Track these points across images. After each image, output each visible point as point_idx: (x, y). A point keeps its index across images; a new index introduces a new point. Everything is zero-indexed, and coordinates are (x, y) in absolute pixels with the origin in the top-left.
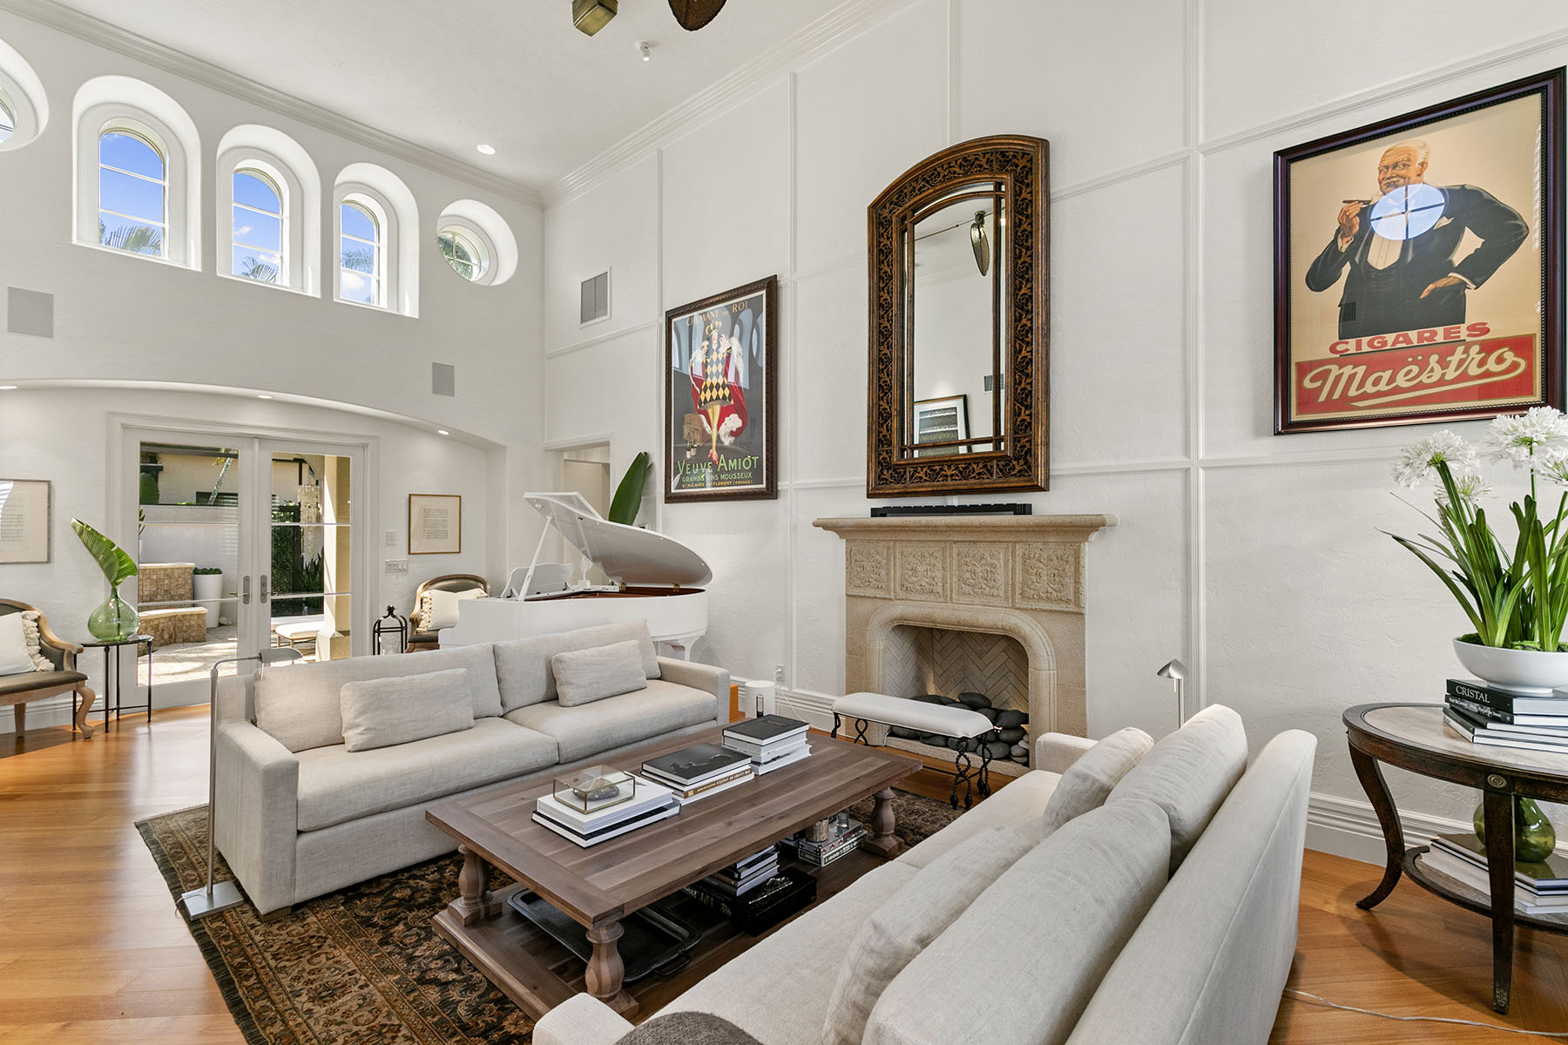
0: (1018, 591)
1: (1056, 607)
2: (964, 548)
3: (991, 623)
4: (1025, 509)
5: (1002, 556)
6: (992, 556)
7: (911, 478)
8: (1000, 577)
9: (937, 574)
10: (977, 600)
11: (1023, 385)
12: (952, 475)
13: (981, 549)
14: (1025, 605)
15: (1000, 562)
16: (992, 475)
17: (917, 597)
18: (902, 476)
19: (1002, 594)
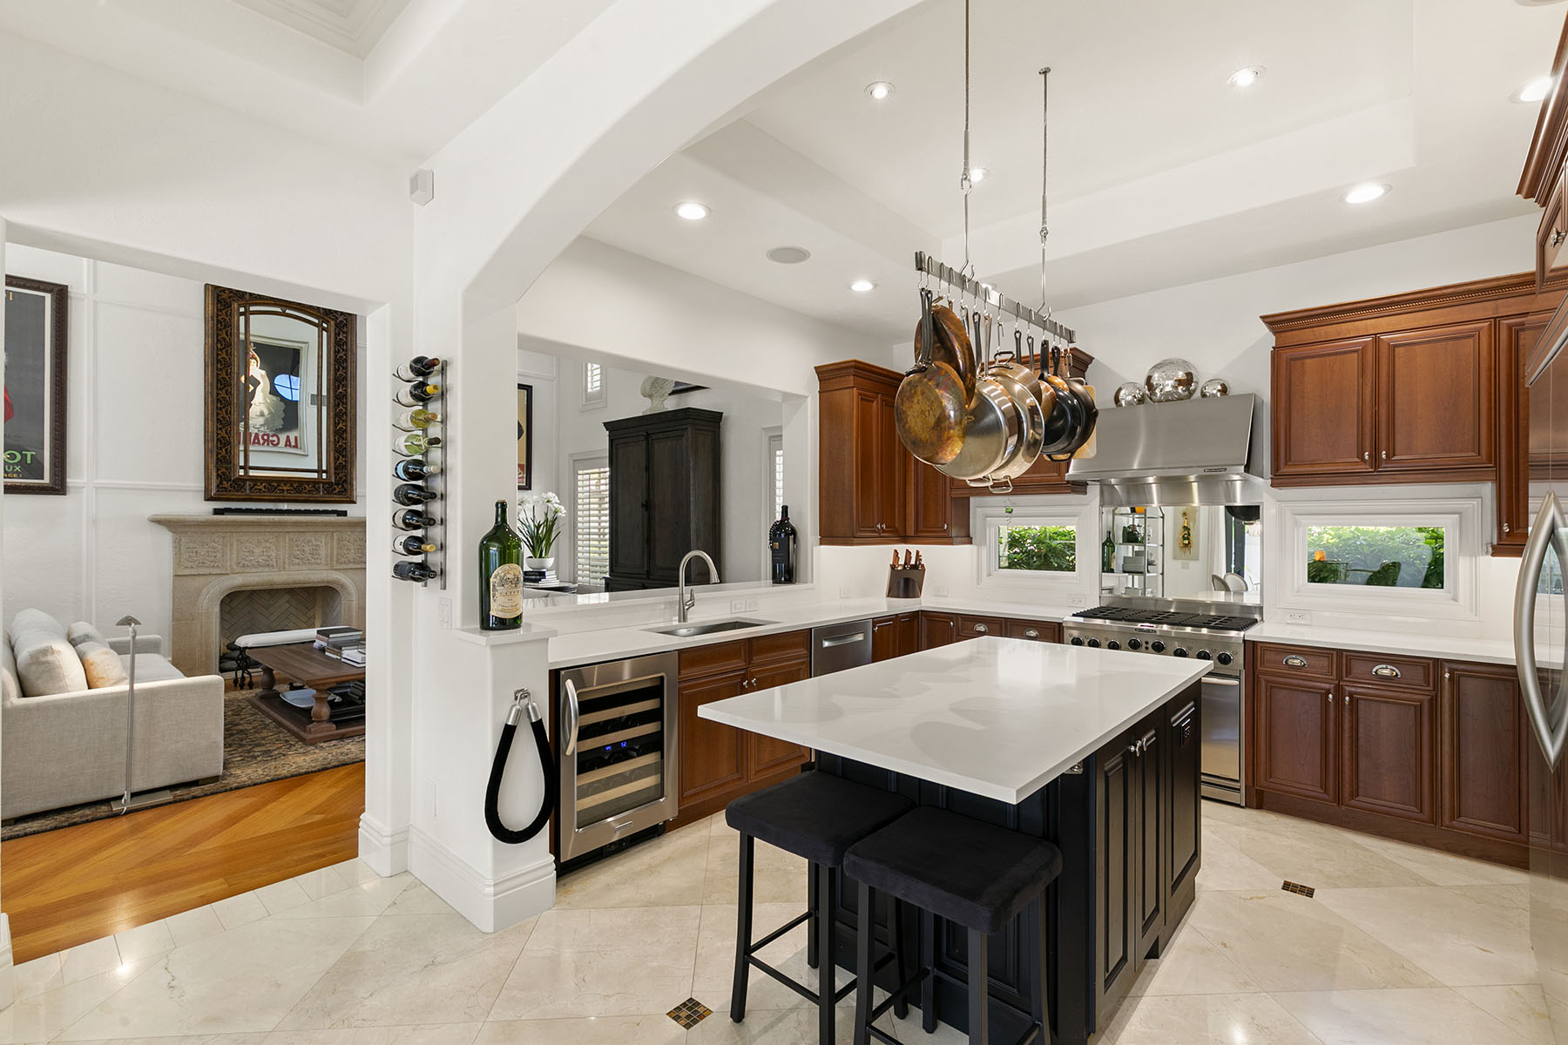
0: (335, 559)
1: (359, 566)
2: (295, 536)
3: (319, 579)
4: (344, 513)
5: (323, 540)
6: (316, 540)
7: (251, 489)
8: (323, 552)
9: (272, 553)
10: (304, 567)
11: (340, 443)
12: (288, 490)
13: (308, 536)
14: (339, 567)
15: (324, 545)
16: (319, 492)
17: (254, 570)
18: (242, 487)
19: (323, 563)
